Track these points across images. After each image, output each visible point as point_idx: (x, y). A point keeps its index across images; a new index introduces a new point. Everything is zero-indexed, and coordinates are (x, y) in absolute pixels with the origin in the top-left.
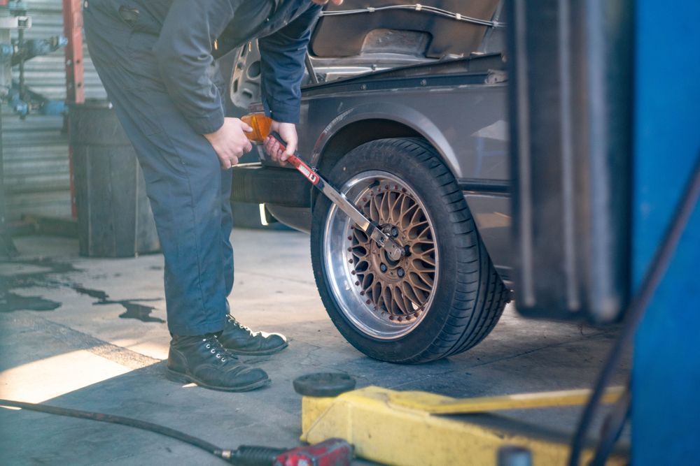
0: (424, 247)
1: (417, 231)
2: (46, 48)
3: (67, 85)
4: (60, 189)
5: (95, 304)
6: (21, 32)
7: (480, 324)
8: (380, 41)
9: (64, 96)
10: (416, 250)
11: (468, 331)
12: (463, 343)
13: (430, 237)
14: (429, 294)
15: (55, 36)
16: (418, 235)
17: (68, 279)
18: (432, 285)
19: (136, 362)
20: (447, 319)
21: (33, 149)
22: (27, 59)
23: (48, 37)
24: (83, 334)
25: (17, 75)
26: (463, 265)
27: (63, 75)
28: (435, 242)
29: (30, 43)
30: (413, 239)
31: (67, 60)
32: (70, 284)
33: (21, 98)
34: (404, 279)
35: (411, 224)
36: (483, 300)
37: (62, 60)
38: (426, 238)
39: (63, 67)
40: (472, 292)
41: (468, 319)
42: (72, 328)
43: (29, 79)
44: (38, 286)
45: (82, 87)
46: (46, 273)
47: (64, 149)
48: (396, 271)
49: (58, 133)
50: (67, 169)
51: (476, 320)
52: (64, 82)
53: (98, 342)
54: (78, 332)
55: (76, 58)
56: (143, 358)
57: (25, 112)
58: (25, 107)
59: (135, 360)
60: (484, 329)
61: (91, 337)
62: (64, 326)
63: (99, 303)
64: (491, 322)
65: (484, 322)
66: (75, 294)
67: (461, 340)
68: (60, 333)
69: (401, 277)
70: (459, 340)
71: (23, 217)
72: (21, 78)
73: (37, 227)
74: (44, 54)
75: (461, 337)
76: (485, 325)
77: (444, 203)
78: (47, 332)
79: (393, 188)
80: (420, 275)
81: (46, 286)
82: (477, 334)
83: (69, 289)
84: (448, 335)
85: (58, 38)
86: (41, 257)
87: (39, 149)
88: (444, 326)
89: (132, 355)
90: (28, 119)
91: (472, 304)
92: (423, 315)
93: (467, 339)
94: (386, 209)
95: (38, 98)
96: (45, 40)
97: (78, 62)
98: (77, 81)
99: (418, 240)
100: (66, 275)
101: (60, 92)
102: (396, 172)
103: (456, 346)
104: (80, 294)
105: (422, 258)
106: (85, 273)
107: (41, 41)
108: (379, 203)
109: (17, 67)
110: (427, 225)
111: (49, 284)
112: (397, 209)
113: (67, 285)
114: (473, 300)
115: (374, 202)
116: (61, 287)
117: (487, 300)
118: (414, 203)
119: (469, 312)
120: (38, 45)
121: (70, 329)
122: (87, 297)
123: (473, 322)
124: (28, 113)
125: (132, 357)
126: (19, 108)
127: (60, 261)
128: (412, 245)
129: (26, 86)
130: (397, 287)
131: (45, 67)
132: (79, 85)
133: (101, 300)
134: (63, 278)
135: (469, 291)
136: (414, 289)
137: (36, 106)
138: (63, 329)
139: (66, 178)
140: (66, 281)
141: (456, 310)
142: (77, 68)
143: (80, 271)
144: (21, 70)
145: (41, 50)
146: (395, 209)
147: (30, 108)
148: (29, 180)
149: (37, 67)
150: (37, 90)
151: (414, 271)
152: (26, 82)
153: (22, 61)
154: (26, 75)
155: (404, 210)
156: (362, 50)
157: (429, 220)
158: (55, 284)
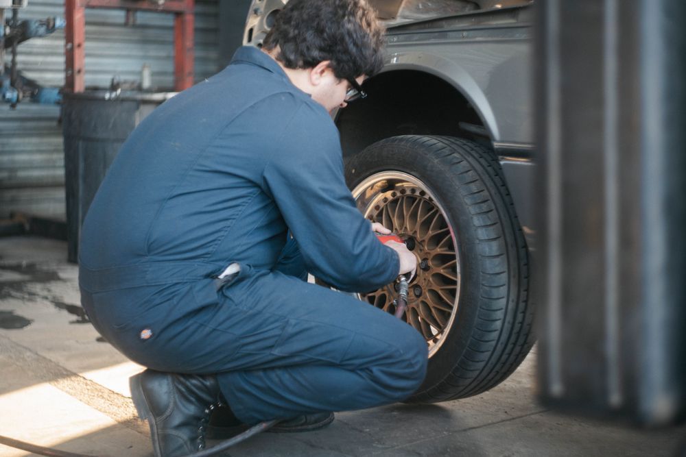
0: (444, 259)
1: (436, 240)
2: (42, 30)
3: (66, 70)
4: (53, 185)
5: (72, 322)
6: (15, 12)
7: (507, 351)
8: (421, 7)
9: (62, 83)
10: (435, 263)
11: (494, 359)
12: (488, 375)
13: (451, 247)
14: (449, 314)
15: (52, 17)
16: (437, 245)
17: (49, 291)
18: (454, 304)
19: (103, 401)
20: (469, 342)
21: (27, 140)
22: (20, 42)
23: (44, 18)
24: (50, 361)
25: (8, 58)
26: (488, 276)
27: (62, 59)
28: (457, 253)
29: (25, 24)
30: (431, 250)
31: (67, 43)
32: (49, 297)
33: (13, 84)
34: (421, 299)
35: (430, 232)
36: (511, 321)
37: (62, 43)
38: (446, 248)
39: (62, 50)
40: (499, 310)
41: (494, 343)
42: (39, 353)
43: (24, 63)
44: (13, 297)
45: (82, 74)
46: (24, 282)
47: (59, 141)
48: (412, 289)
49: (54, 124)
50: (62, 163)
51: (503, 346)
52: (63, 67)
53: (65, 373)
54: (44, 358)
55: (77, 41)
56: (112, 395)
57: (15, 99)
58: (15, 94)
59: (103, 398)
60: (512, 358)
61: (58, 366)
62: (30, 350)
63: (78, 322)
64: (521, 350)
65: (513, 349)
66: (52, 309)
67: (486, 369)
68: (23, 359)
69: (418, 296)
70: (483, 370)
71: (12, 215)
72: (14, 62)
73: (27, 227)
74: (40, 36)
75: (485, 367)
76: (514, 353)
77: (467, 204)
78: (11, 357)
79: (408, 192)
80: (440, 292)
81: (23, 298)
82: (504, 363)
83: (47, 303)
84: (471, 363)
85: (54, 19)
86: (24, 263)
87: (34, 140)
88: (465, 350)
89: (100, 391)
90: (19, 107)
91: (498, 324)
92: (442, 339)
93: (492, 370)
94: (401, 217)
95: (31, 84)
96: (41, 21)
97: (79, 46)
98: (77, 66)
99: (439, 250)
100: (48, 285)
101: (59, 78)
102: (412, 170)
103: (480, 378)
104: (58, 309)
105: (442, 271)
106: (69, 284)
107: (36, 22)
108: (394, 211)
109: (10, 49)
110: (448, 232)
111: (27, 296)
112: (414, 216)
113: (46, 298)
114: (500, 319)
115: (387, 211)
116: (39, 300)
117: (517, 321)
118: (433, 208)
119: (495, 335)
120: (33, 26)
121: (37, 354)
122: (65, 313)
123: (500, 347)
124: (18, 101)
125: (100, 394)
126: (9, 95)
127: (45, 268)
128: (430, 257)
129: (19, 72)
130: (413, 308)
131: (44, 51)
132: (79, 71)
133: (80, 318)
134: (43, 289)
135: (495, 308)
136: (433, 310)
137: (28, 93)
138: (28, 354)
139: (61, 173)
140: (45, 293)
141: (480, 332)
142: (77, 53)
143: (64, 281)
144: (14, 53)
145: (37, 32)
146: (410, 216)
147: (21, 95)
148: (22, 174)
149: (35, 50)
150: (30, 75)
151: (433, 288)
152: (19, 67)
153: (15, 44)
154: (19, 58)
155: (422, 216)
156: (399, 14)
157: (451, 228)
158: (32, 297)
